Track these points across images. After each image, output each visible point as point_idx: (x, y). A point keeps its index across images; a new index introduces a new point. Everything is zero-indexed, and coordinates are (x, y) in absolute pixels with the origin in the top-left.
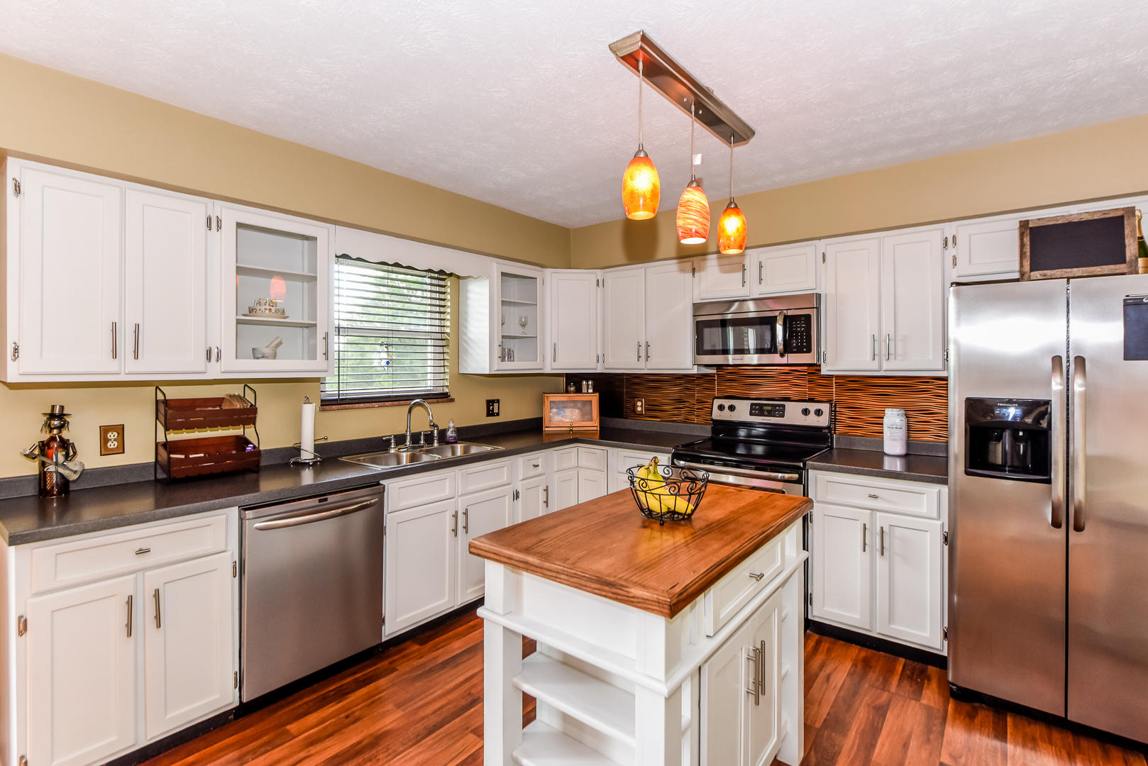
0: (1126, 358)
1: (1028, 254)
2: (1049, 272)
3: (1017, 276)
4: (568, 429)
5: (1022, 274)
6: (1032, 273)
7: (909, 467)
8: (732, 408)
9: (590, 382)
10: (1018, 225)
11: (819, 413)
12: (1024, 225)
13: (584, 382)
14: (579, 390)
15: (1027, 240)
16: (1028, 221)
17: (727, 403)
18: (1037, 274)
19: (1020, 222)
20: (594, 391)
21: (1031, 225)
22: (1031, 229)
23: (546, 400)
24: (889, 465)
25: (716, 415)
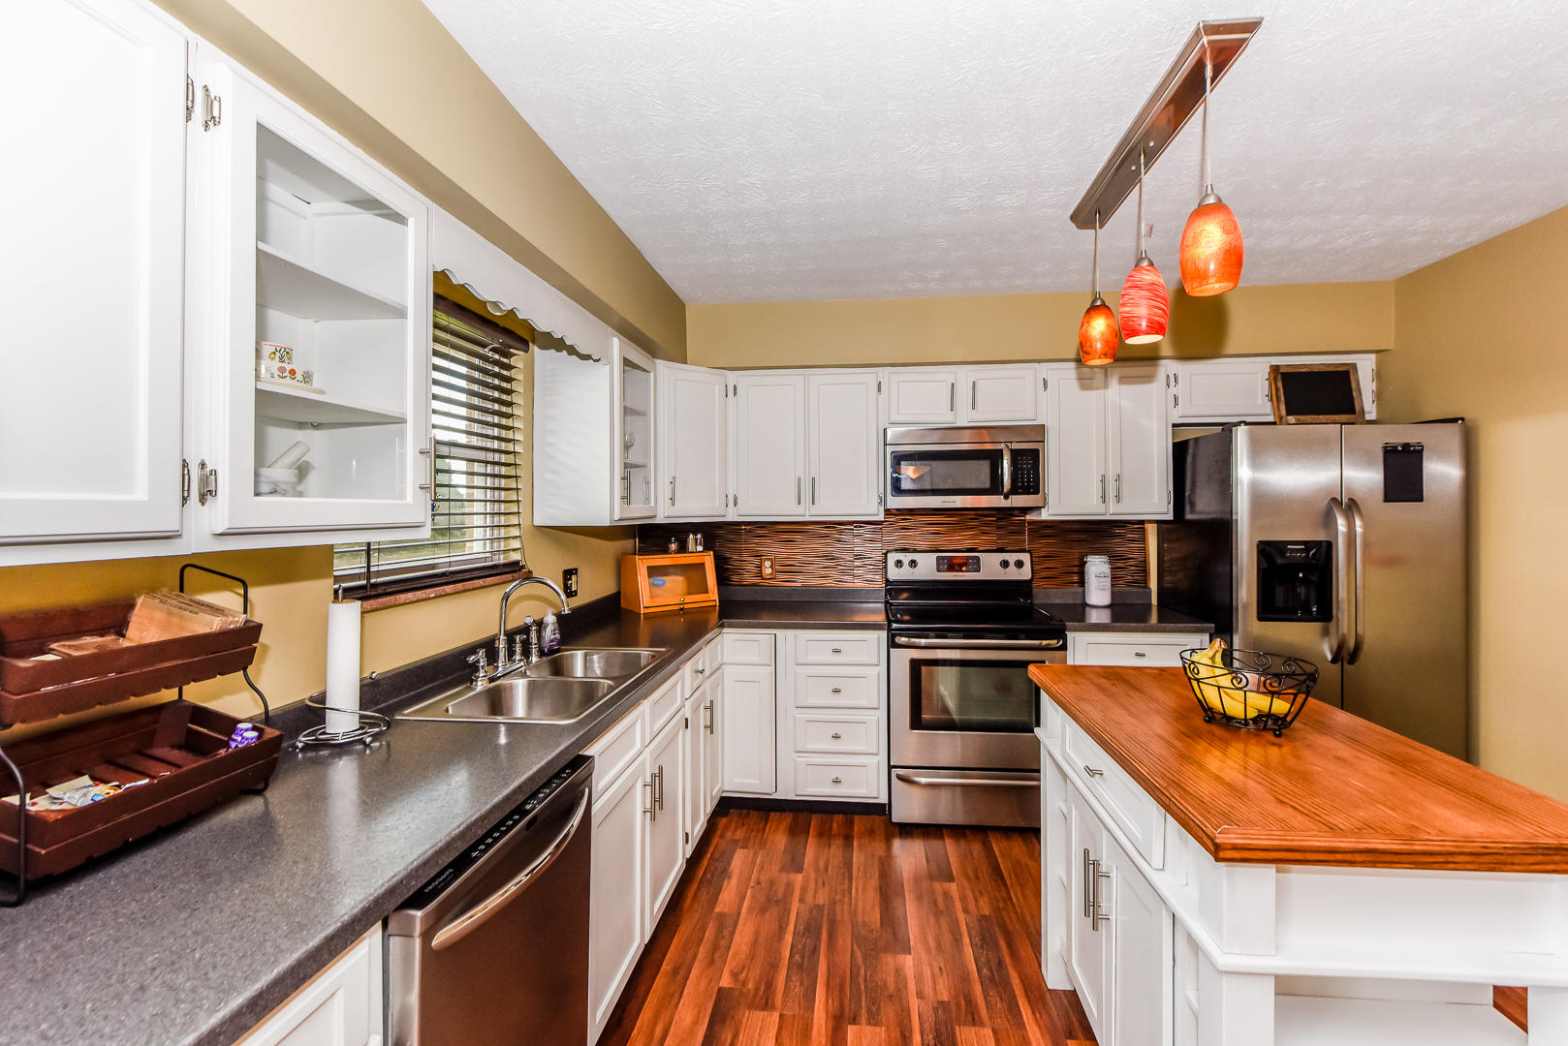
0: (1386, 500)
1: (1283, 398)
2: (1302, 418)
3: (1271, 419)
4: (677, 607)
5: (1281, 418)
6: (1289, 417)
7: (1115, 618)
8: (913, 563)
9: (699, 536)
10: (1269, 370)
11: (1019, 564)
12: (1275, 369)
13: (691, 536)
14: (683, 548)
15: (1280, 384)
16: (1278, 366)
17: (906, 558)
18: (1292, 419)
19: (1271, 366)
20: (706, 549)
21: (1281, 371)
22: (1283, 374)
23: (641, 565)
24: (1094, 617)
25: (894, 574)
